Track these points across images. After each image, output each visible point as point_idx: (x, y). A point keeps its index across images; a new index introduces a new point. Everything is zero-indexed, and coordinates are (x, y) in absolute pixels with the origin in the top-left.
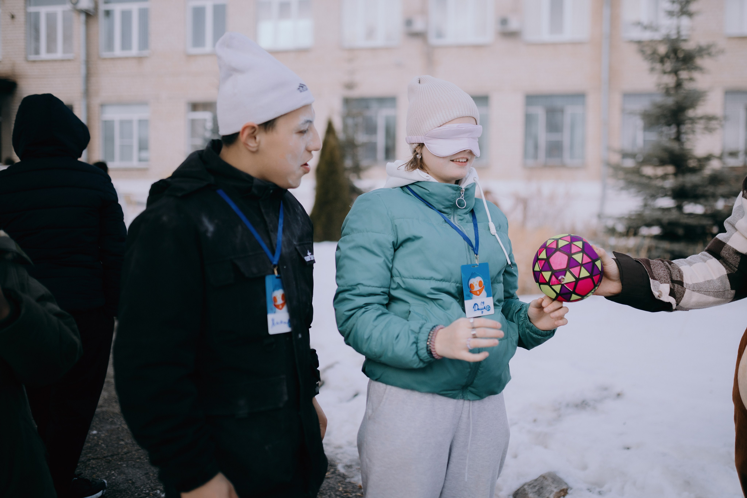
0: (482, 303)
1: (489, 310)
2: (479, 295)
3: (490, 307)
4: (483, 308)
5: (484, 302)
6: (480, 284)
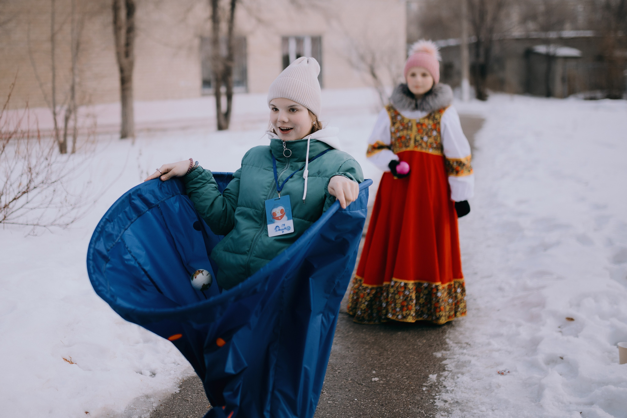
2: (280, 220)
3: (290, 228)
4: (284, 229)
5: (284, 224)
6: (282, 211)
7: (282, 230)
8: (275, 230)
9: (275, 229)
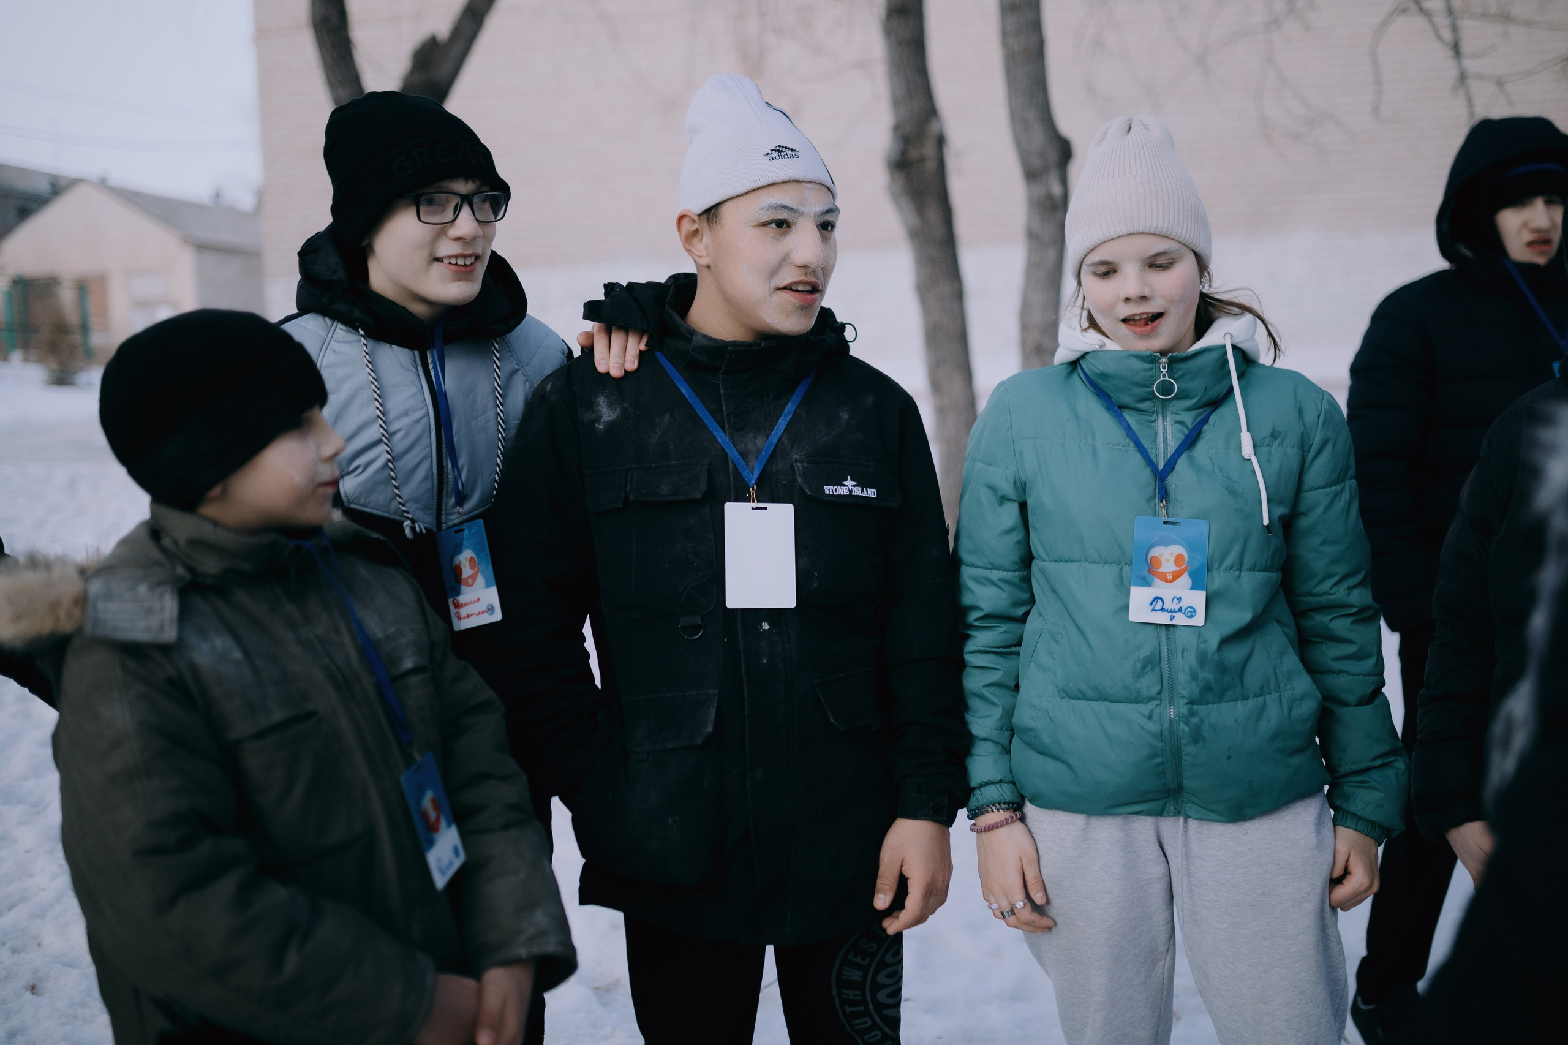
0: (1175, 600)
1: (1191, 617)
2: (1170, 582)
3: (1195, 611)
4: (1176, 610)
5: (1180, 598)
6: (1179, 560)
7: (1171, 612)
8: (1152, 607)
9: (1151, 604)
